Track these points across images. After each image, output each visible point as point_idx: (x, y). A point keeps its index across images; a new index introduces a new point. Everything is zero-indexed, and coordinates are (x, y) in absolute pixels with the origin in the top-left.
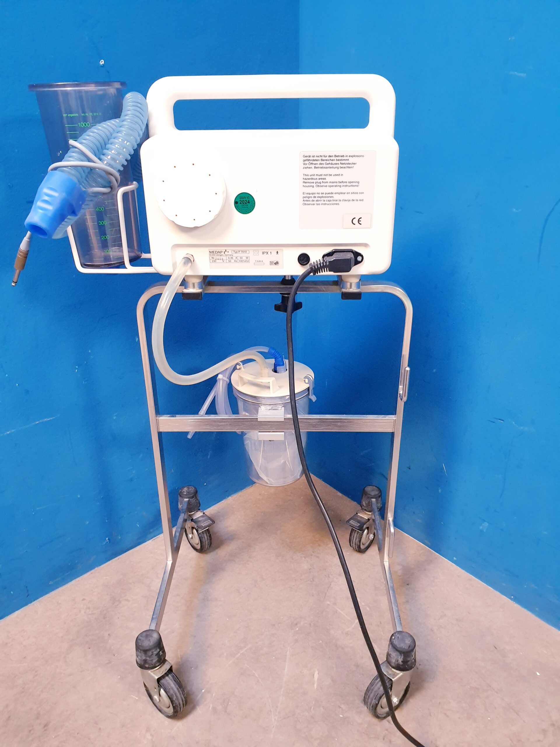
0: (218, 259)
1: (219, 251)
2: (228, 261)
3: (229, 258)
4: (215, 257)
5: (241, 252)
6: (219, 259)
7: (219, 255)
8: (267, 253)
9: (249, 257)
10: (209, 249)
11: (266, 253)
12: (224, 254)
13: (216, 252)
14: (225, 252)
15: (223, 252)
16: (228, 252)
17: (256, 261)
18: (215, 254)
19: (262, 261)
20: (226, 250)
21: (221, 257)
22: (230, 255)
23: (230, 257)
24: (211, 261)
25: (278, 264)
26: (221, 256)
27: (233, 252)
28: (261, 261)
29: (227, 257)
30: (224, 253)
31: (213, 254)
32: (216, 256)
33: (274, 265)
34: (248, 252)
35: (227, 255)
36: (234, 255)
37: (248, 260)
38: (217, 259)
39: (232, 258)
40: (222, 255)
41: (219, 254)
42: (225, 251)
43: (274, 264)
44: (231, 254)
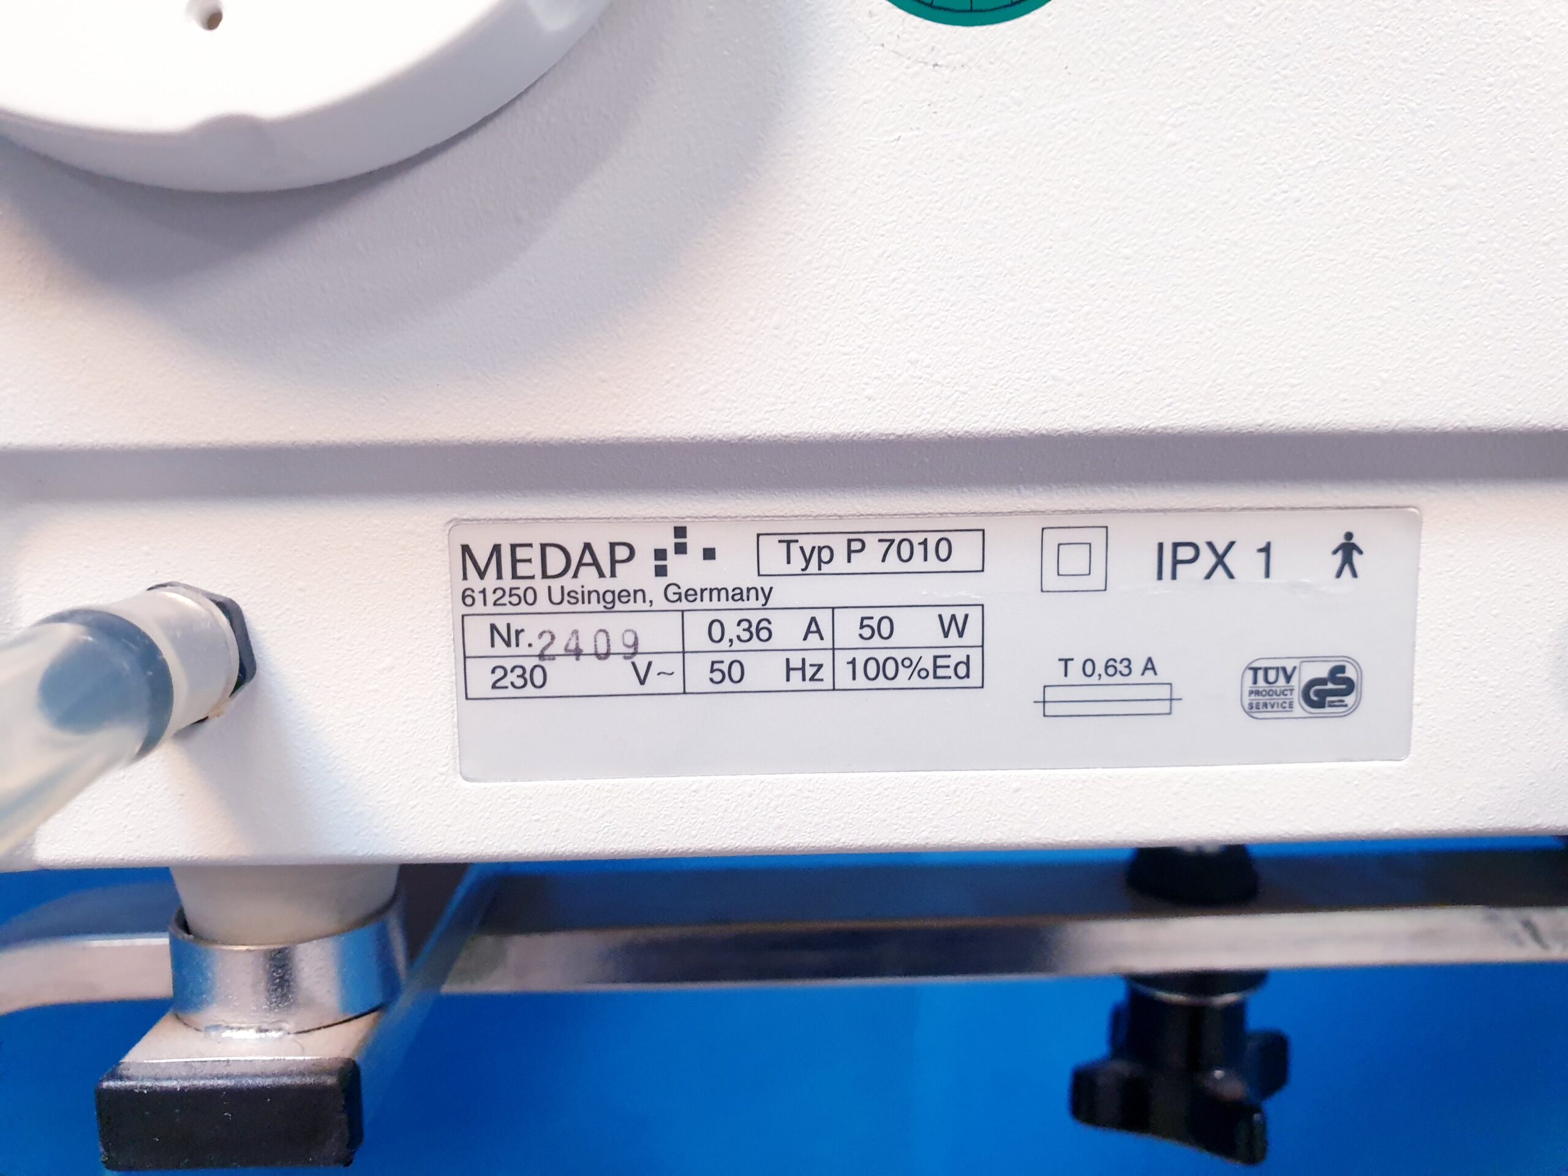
0: (578, 653)
1: (588, 547)
2: (699, 672)
3: (715, 630)
4: (532, 627)
5: (875, 548)
6: (587, 647)
7: (587, 596)
8: (1220, 560)
9: (975, 614)
10: (457, 522)
11: (1207, 559)
12: (655, 587)
13: (556, 562)
14: (673, 561)
15: (645, 561)
16: (709, 554)
17: (1075, 668)
18: (541, 585)
19: (1150, 665)
20: (680, 532)
21: (617, 624)
22: (739, 594)
23: (730, 620)
24: (481, 677)
25: (1349, 700)
26: (609, 609)
27: (773, 554)
28: (1138, 666)
29: (697, 624)
30: (661, 571)
31: (507, 582)
32: (543, 604)
33: (1300, 708)
34: (965, 551)
35: (690, 595)
36: (785, 592)
37: (958, 655)
38: (557, 648)
39: (759, 631)
40: (623, 595)
41: (588, 578)
42: (668, 542)
43: (1296, 697)
44: (748, 579)
